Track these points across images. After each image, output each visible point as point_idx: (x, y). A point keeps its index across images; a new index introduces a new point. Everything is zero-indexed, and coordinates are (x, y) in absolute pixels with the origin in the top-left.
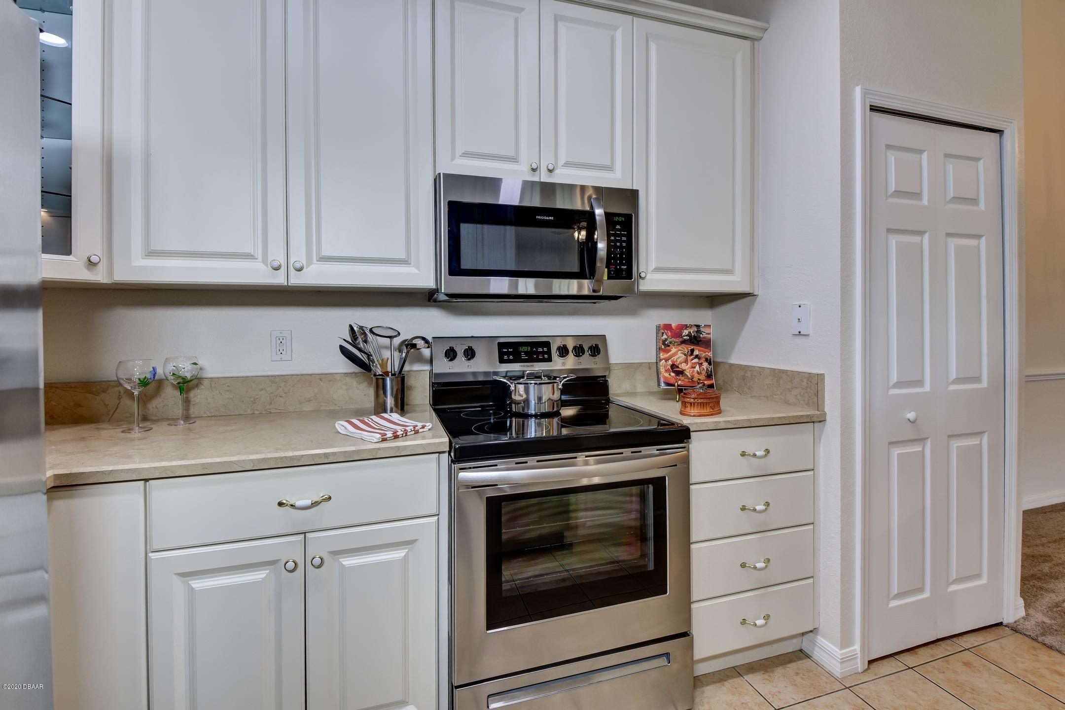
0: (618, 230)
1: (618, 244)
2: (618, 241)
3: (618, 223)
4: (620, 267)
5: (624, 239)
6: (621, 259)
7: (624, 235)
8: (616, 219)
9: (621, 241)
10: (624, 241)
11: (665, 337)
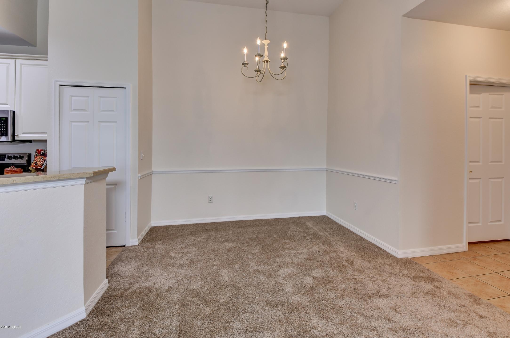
0: (2, 122)
1: (2, 126)
2: (2, 125)
3: (3, 120)
4: (3, 133)
5: (4, 124)
6: (3, 130)
7: (5, 124)
8: (2, 119)
9: (3, 125)
10: (5, 125)
11: (37, 153)
